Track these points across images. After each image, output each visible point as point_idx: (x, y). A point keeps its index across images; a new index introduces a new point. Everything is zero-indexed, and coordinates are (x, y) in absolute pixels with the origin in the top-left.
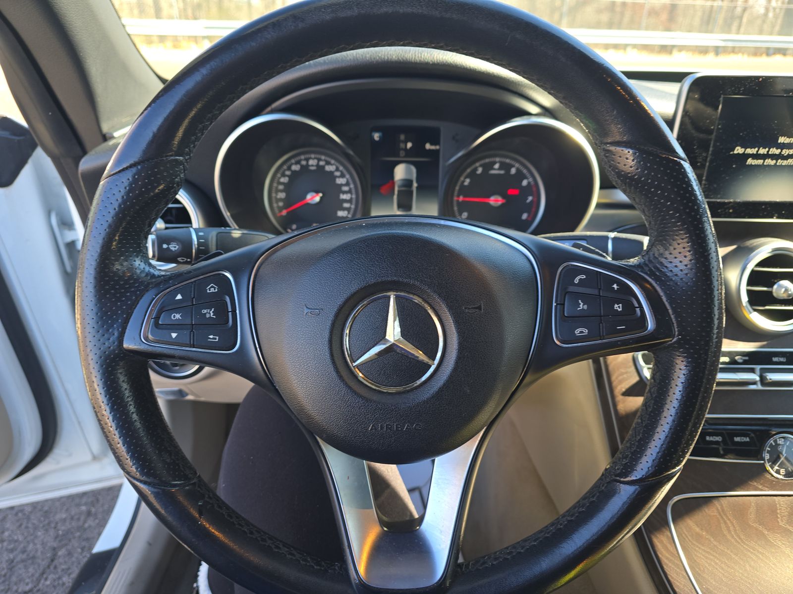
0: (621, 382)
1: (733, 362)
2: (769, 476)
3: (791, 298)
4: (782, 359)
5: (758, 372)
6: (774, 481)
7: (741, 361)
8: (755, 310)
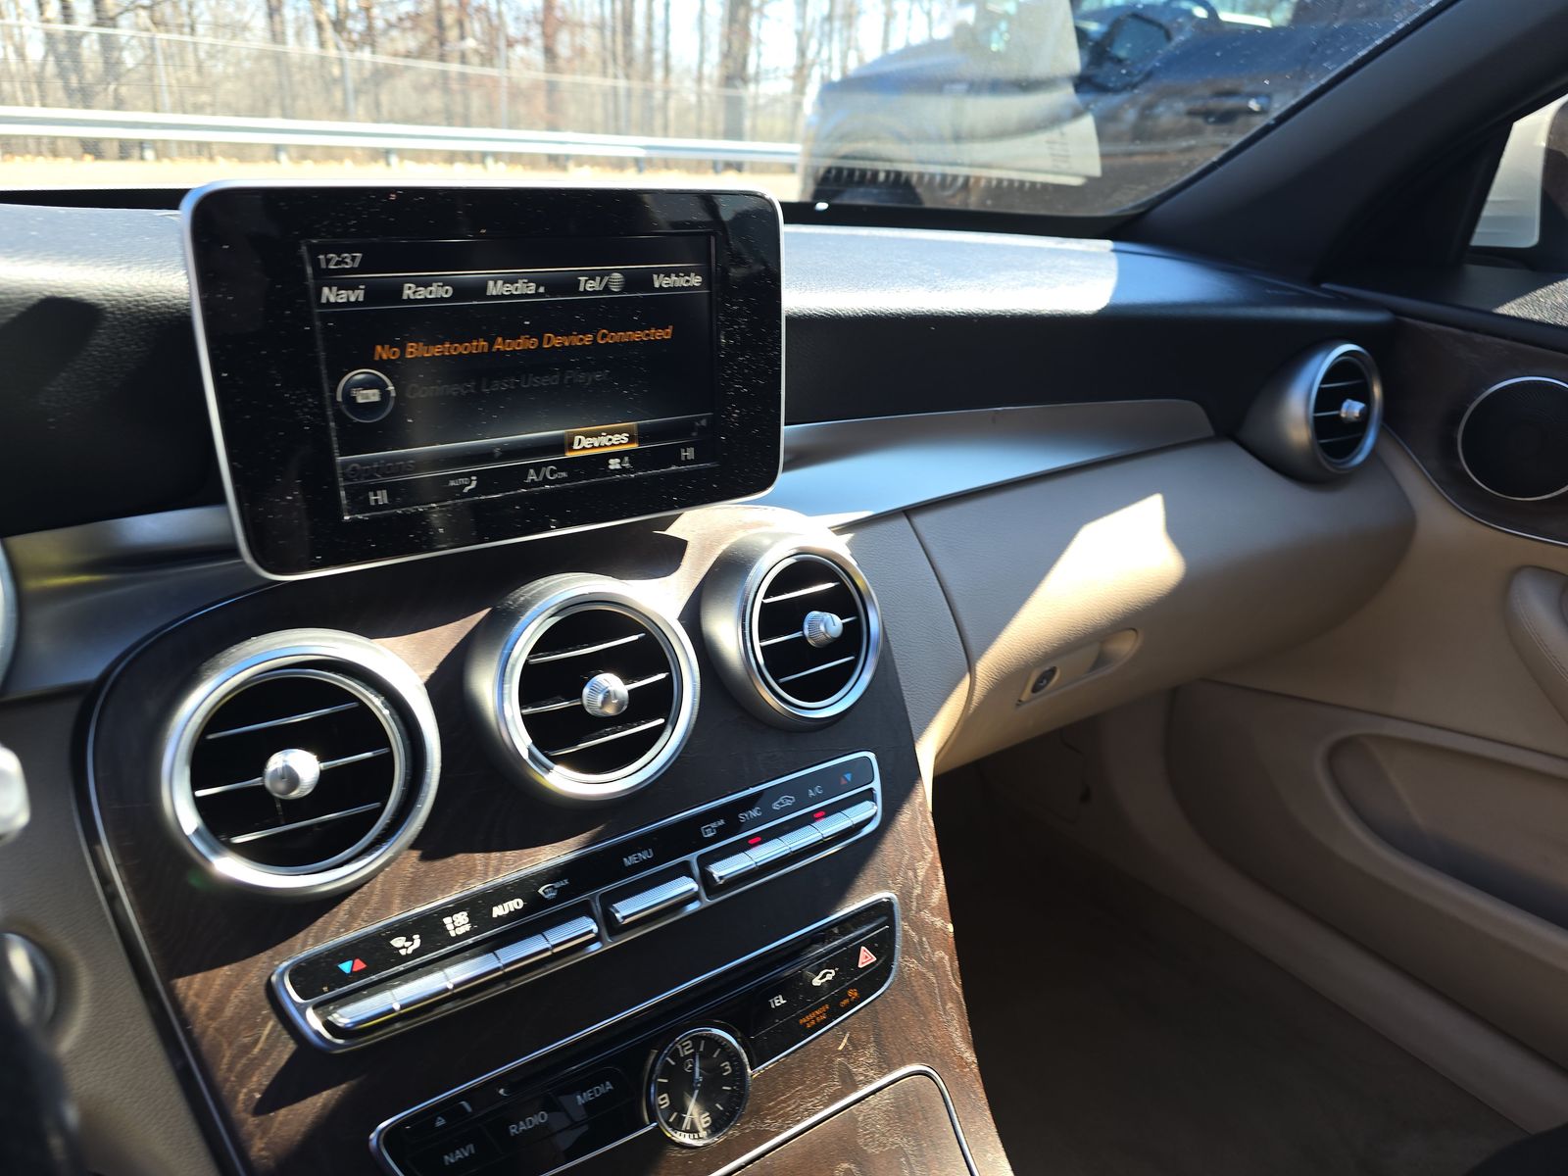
0: (243, 1077)
1: (534, 903)
2: (676, 1153)
3: (625, 708)
4: (644, 856)
5: (597, 907)
6: (689, 1158)
7: (551, 895)
8: (556, 760)
